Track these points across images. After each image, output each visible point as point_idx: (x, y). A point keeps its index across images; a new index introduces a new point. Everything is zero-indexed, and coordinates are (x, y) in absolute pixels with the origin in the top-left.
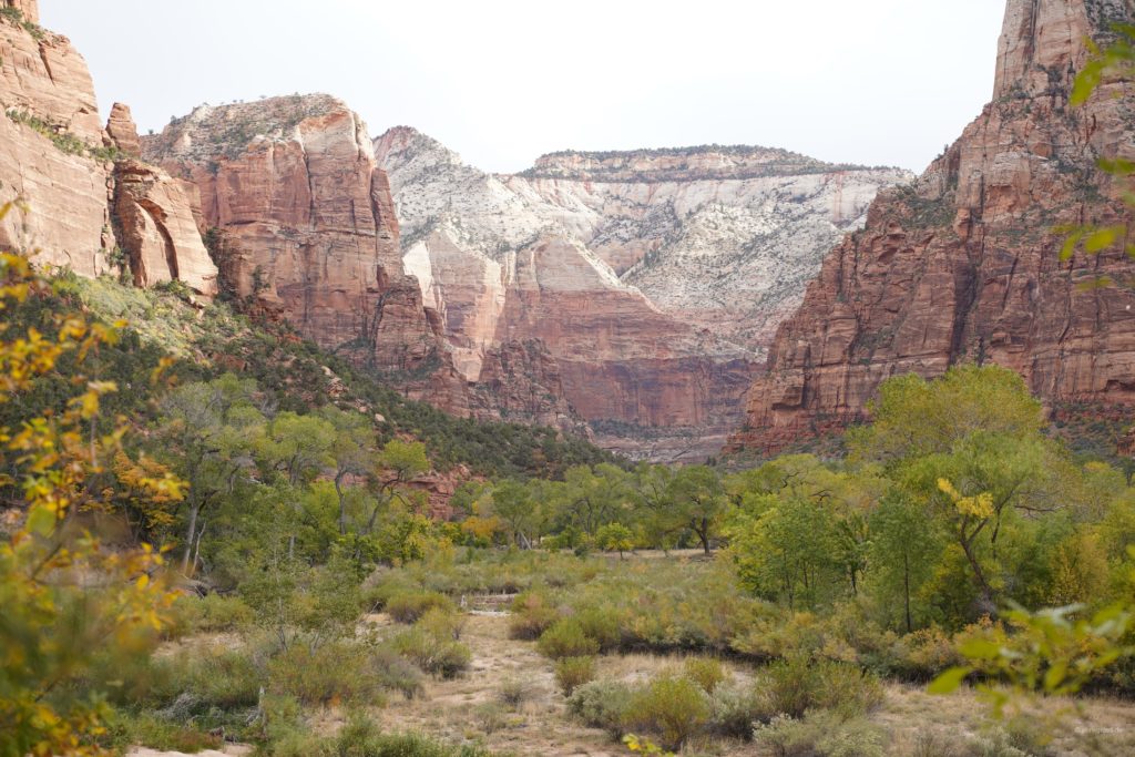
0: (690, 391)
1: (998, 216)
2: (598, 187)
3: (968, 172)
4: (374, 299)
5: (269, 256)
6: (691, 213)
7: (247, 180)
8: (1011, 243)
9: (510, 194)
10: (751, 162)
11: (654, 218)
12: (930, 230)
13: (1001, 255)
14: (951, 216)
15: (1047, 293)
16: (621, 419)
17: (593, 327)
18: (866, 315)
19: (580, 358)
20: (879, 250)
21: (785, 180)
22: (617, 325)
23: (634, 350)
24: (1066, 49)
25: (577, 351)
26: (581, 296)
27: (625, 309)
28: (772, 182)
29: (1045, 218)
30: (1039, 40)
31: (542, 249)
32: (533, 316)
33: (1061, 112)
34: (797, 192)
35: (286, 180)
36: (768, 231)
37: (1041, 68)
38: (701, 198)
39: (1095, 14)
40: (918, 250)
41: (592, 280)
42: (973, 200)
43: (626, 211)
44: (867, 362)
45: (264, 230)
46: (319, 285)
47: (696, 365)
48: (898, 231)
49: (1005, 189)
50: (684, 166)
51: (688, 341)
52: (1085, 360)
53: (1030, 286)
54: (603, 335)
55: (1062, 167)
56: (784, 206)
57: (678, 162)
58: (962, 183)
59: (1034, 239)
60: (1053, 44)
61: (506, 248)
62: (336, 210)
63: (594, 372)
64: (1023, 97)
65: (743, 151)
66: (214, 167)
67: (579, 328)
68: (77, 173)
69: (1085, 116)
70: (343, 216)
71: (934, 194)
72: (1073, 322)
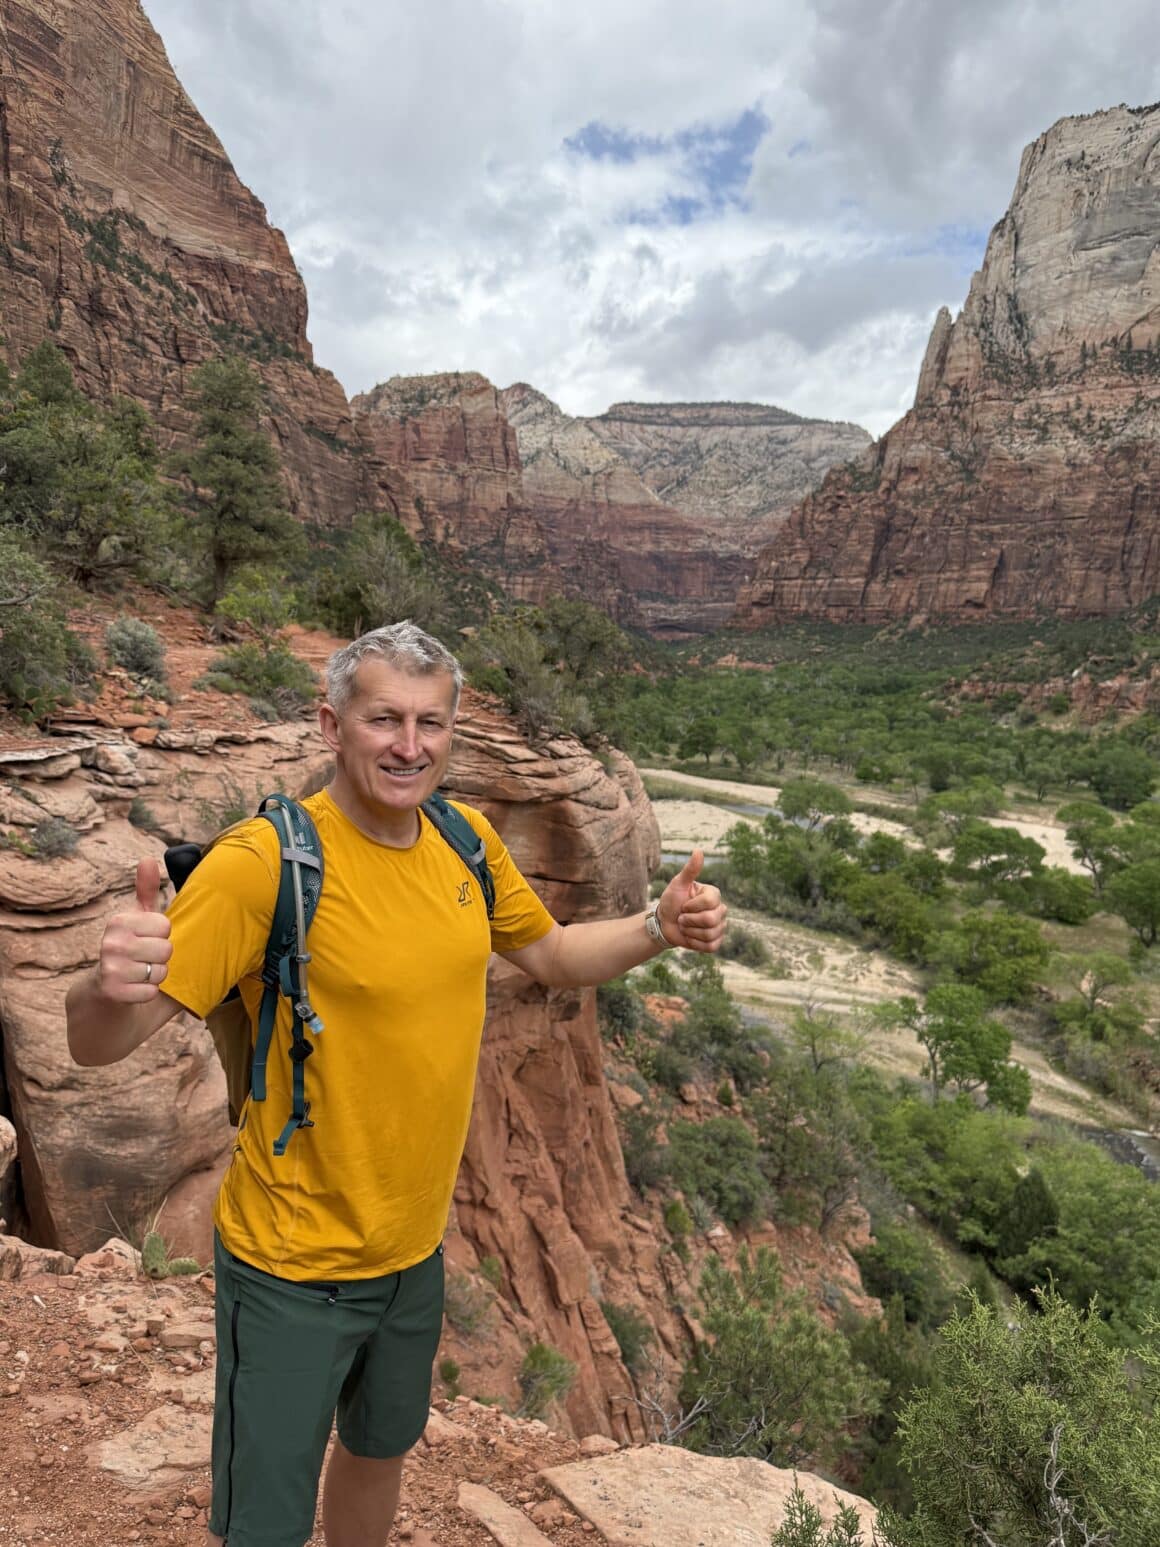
0: (700, 573)
1: (909, 486)
2: (650, 428)
3: (893, 455)
4: (504, 515)
5: (438, 483)
6: (709, 450)
7: (426, 431)
8: (915, 507)
9: (592, 435)
10: (752, 414)
11: (685, 452)
12: (863, 493)
13: (907, 514)
14: (877, 484)
15: (934, 541)
16: (654, 590)
17: (640, 528)
18: (816, 548)
19: (631, 548)
20: (828, 505)
21: (774, 428)
22: (657, 527)
23: (667, 544)
24: (965, 374)
25: (630, 544)
26: (634, 507)
27: (662, 518)
28: (765, 430)
29: (939, 491)
30: (948, 366)
31: (610, 474)
32: (603, 519)
33: (956, 418)
34: (782, 437)
36: (760, 464)
37: (946, 386)
38: (717, 439)
39: (986, 350)
40: (854, 507)
41: (643, 498)
42: (892, 475)
43: (667, 446)
44: (815, 578)
45: (435, 465)
46: (470, 504)
47: (705, 556)
48: (842, 493)
49: (914, 470)
50: (707, 416)
51: (702, 541)
52: (952, 586)
53: (923, 535)
54: (647, 532)
55: (953, 457)
56: (772, 447)
57: (703, 413)
58: (887, 463)
59: (929, 505)
60: (957, 369)
61: (588, 472)
62: (483, 454)
63: (639, 558)
64: (932, 406)
65: (748, 406)
66: (403, 420)
67: (632, 529)
69: (972, 422)
70: (486, 458)
71: (867, 469)
72: (948, 561)
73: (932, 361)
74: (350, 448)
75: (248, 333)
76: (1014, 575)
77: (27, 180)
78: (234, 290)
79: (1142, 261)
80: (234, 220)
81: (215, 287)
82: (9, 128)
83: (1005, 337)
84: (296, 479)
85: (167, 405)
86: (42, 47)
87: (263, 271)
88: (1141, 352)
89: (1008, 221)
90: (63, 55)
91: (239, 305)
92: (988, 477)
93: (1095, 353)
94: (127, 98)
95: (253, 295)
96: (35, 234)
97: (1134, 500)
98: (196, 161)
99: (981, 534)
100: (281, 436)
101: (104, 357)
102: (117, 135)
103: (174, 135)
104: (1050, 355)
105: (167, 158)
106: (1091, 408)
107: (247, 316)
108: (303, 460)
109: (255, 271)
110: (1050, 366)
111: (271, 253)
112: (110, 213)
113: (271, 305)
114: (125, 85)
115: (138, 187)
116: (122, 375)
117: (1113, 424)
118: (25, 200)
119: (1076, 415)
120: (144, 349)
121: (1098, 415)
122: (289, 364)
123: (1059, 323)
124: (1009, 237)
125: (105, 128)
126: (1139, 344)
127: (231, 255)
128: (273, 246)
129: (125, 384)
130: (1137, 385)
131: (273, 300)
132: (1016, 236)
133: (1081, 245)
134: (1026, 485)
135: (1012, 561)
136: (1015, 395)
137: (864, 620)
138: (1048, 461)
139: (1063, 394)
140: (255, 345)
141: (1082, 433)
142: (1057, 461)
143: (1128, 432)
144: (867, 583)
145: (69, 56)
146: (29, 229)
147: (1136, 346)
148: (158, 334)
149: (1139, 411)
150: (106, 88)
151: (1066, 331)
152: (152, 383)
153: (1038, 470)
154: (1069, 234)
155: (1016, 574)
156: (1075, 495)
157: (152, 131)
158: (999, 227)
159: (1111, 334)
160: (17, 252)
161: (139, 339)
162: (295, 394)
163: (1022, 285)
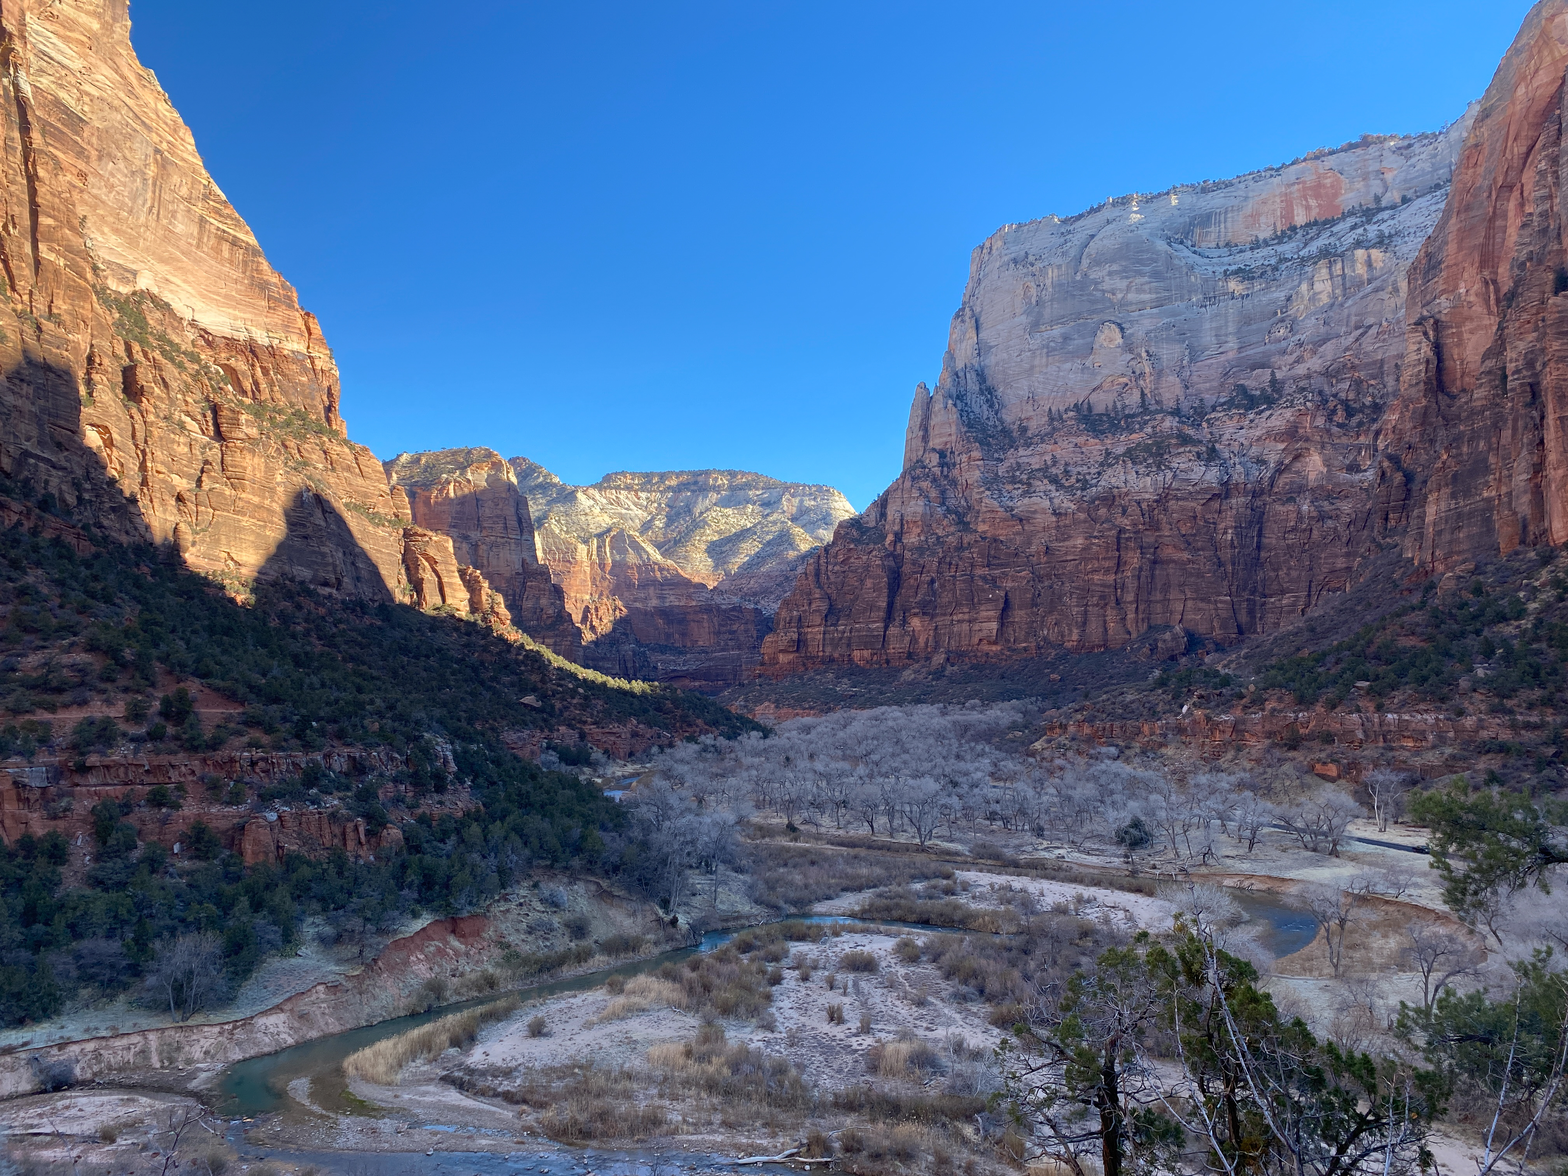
0: (706, 625)
1: (912, 538)
2: (643, 495)
3: (892, 512)
6: (700, 512)
8: (920, 556)
9: (591, 502)
11: (678, 514)
12: (871, 546)
13: (914, 562)
14: (884, 537)
15: (942, 586)
16: (663, 642)
17: (645, 585)
18: (834, 596)
19: (636, 606)
20: (841, 558)
22: (660, 584)
23: (672, 600)
24: (948, 439)
25: (634, 601)
26: (638, 566)
27: (665, 575)
29: (940, 541)
30: (931, 432)
31: (613, 537)
33: (946, 477)
35: (462, 503)
36: (749, 525)
37: (934, 450)
39: (965, 418)
40: (864, 558)
41: (645, 557)
42: (897, 528)
43: (659, 509)
44: (835, 625)
47: (708, 609)
48: (852, 546)
49: (915, 523)
50: (696, 482)
51: (705, 595)
52: (965, 627)
53: (932, 581)
54: (652, 591)
55: (949, 511)
57: (692, 479)
58: (890, 518)
59: (933, 554)
60: (941, 435)
61: (591, 536)
62: (495, 523)
63: (646, 613)
64: (924, 467)
68: (384, 539)
69: (962, 480)
70: (499, 526)
71: (872, 524)
72: (958, 604)
73: (915, 430)
74: (389, 521)
75: (280, 412)
76: (1019, 615)
77: (58, 253)
78: (265, 370)
79: (1089, 340)
80: (264, 303)
81: (244, 368)
82: (39, 200)
83: (978, 406)
84: (340, 555)
85: (207, 484)
86: (65, 130)
87: (293, 352)
88: (1100, 415)
89: (967, 310)
90: (87, 138)
91: (270, 384)
92: (982, 528)
93: (1061, 418)
94: (154, 184)
95: (284, 375)
96: (64, 307)
97: (1118, 543)
98: (226, 247)
99: (984, 578)
100: (325, 512)
102: (142, 219)
103: (202, 221)
104: (1020, 419)
105: (194, 242)
106: (1067, 464)
107: (278, 395)
108: (346, 535)
109: (286, 352)
110: (1024, 430)
111: (302, 334)
112: (134, 293)
113: (303, 385)
114: (151, 171)
115: (162, 269)
116: (158, 454)
117: (1088, 477)
118: (57, 272)
119: (1054, 471)
120: (182, 426)
121: (1074, 470)
122: (326, 439)
123: (1025, 393)
124: (970, 324)
125: (130, 212)
126: (1099, 409)
127: (262, 338)
128: (304, 329)
129: (162, 463)
130: (1102, 443)
131: (305, 379)
132: (977, 321)
133: (1035, 327)
134: (1018, 533)
135: (1015, 601)
136: (996, 455)
137: (888, 662)
138: (1035, 512)
139: (1039, 453)
140: (288, 424)
141: (1062, 486)
142: (1043, 511)
143: (1102, 483)
144: (886, 628)
145: (94, 140)
146: (58, 302)
147: (1095, 412)
148: (196, 411)
149: (1110, 465)
150: (133, 173)
151: (1032, 399)
152: (190, 461)
153: (1028, 520)
154: (1023, 319)
155: (1022, 613)
156: (1064, 540)
157: (179, 216)
158: (960, 314)
159: (1072, 401)
160: (48, 326)
161: (176, 416)
162: (333, 470)
163: (987, 362)
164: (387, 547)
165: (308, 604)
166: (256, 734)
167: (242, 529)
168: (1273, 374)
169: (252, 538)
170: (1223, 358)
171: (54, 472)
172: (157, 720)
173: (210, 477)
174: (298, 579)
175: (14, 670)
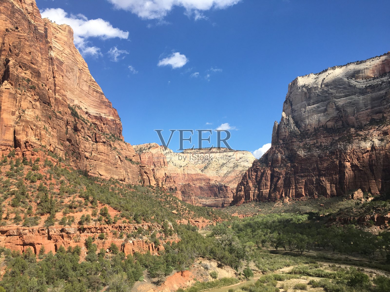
3: (270, 157)
4: (164, 179)
12: (264, 167)
13: (277, 172)
15: (285, 178)
16: (202, 196)
17: (197, 180)
18: (253, 182)
20: (255, 171)
21: (227, 153)
22: (200, 179)
23: (204, 184)
24: (285, 136)
25: (194, 184)
26: (195, 174)
27: (202, 177)
28: (225, 154)
29: (284, 165)
30: (280, 135)
31: (187, 166)
32: (186, 178)
34: (229, 155)
35: (149, 158)
36: (225, 162)
37: (281, 139)
38: (213, 156)
39: (289, 130)
40: (262, 171)
41: (196, 172)
44: (254, 190)
47: (215, 186)
48: (258, 167)
51: (213, 182)
55: (286, 157)
56: (227, 158)
58: (269, 159)
60: (282, 135)
61: (181, 166)
62: (158, 163)
63: (197, 188)
67: (194, 180)
68: (135, 168)
69: (290, 148)
71: (264, 161)
73: (275, 134)
74: (136, 163)
75: (108, 135)
77: (60, 96)
78: (104, 124)
79: (325, 107)
80: (104, 107)
81: (99, 124)
82: (56, 83)
84: (125, 172)
85: (93, 154)
86: (59, 65)
87: (111, 119)
88: (330, 128)
89: (288, 100)
90: (64, 67)
91: (105, 128)
93: (318, 130)
94: (78, 78)
95: (109, 125)
96: (61, 109)
98: (95, 93)
100: (121, 161)
101: (78, 142)
102: (76, 87)
104: (306, 131)
105: (87, 92)
106: (321, 143)
107: (107, 131)
108: (126, 167)
109: (109, 119)
110: (307, 133)
111: (113, 115)
112: (74, 105)
113: (113, 128)
114: (78, 75)
115: (80, 99)
116: (82, 146)
117: (328, 146)
118: (60, 101)
119: (317, 145)
120: (87, 139)
121: (323, 144)
122: (120, 142)
124: (289, 104)
125: (73, 85)
127: (103, 115)
128: (114, 113)
129: (83, 149)
130: (331, 136)
131: (114, 126)
132: (291, 104)
133: (308, 104)
134: (308, 163)
135: (308, 182)
136: (299, 141)
137: (270, 201)
138: (313, 157)
139: (312, 140)
140: (110, 138)
141: (320, 149)
142: (315, 156)
144: (269, 191)
145: (65, 67)
146: (60, 108)
147: (328, 127)
148: (91, 135)
149: (334, 143)
150: (74, 75)
152: (89, 148)
153: (310, 159)
154: (305, 102)
156: (322, 164)
157: (84, 86)
158: (286, 102)
159: (321, 125)
160: (58, 114)
161: (86, 136)
162: (122, 150)
163: (295, 115)
164: (135, 170)
165: (118, 185)
166: (124, 219)
167: (102, 166)
168: (383, 115)
169: (104, 168)
170: (367, 111)
171: (61, 151)
172: (100, 215)
173: (94, 152)
174: (115, 179)
175: (63, 202)
